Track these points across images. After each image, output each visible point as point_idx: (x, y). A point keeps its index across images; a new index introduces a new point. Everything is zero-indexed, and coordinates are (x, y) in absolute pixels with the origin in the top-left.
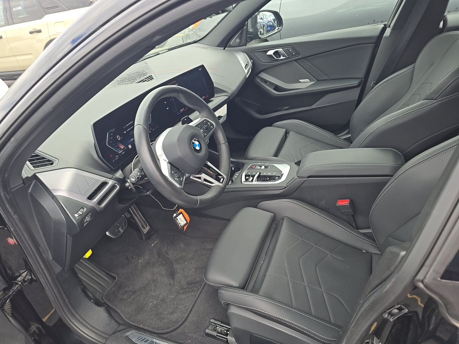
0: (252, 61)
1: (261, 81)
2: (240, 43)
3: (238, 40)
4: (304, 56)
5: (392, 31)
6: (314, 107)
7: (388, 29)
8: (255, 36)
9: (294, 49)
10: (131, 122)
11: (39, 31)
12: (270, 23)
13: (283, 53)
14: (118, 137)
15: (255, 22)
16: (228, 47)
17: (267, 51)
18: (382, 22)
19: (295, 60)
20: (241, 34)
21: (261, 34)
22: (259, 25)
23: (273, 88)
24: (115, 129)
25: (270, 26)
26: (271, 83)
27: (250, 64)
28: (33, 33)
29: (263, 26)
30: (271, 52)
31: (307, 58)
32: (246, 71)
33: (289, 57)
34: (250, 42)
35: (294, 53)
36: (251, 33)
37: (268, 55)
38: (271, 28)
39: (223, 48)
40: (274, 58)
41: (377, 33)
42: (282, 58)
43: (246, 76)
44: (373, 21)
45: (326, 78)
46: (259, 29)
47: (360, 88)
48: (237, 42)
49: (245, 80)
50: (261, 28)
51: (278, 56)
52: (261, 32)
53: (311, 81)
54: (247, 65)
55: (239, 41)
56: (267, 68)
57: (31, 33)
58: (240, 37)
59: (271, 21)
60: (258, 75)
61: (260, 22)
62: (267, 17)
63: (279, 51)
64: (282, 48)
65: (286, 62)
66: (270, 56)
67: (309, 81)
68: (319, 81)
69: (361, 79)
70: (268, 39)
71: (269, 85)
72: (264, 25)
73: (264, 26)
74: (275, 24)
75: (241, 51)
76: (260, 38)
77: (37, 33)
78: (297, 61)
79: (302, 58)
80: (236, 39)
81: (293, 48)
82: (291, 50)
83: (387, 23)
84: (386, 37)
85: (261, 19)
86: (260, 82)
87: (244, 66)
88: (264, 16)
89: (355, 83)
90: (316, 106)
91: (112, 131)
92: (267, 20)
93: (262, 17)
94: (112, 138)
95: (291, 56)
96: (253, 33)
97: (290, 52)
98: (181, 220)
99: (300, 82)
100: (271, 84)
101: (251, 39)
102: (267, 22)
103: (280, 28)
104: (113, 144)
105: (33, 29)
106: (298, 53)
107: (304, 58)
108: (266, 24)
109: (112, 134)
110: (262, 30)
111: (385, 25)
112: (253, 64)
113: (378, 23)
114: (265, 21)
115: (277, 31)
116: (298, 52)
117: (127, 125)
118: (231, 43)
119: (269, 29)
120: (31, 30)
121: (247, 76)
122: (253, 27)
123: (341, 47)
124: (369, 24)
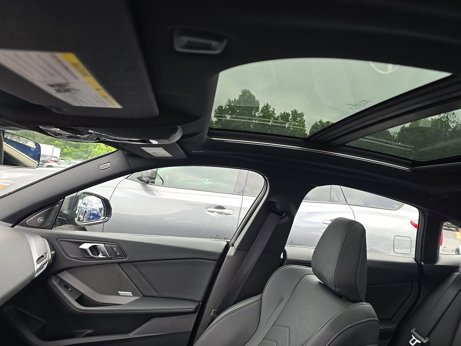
0: (53, 252)
1: (59, 284)
2: (42, 224)
3: (40, 220)
4: (131, 260)
5: (236, 251)
6: (131, 335)
7: (231, 248)
8: (69, 220)
9: (120, 248)
12: (95, 211)
13: (103, 250)
15: (74, 203)
16: (20, 225)
17: (81, 243)
18: (225, 239)
19: (119, 263)
20: (49, 212)
21: (79, 220)
22: (80, 210)
23: (76, 298)
25: (94, 215)
26: (74, 289)
27: (49, 256)
29: (84, 213)
30: (86, 246)
31: (134, 263)
32: (37, 267)
33: (111, 257)
34: (60, 225)
35: (118, 254)
36: (65, 216)
37: (80, 248)
38: (94, 217)
39: (11, 225)
40: (89, 254)
41: (220, 250)
42: (100, 256)
43: (34, 274)
44: (216, 236)
45: (155, 294)
46: (78, 214)
47: (196, 315)
48: (39, 222)
49: (29, 282)
50: (81, 214)
51: (95, 253)
52: (79, 219)
53: (134, 295)
54: (43, 256)
55: (42, 220)
56: (75, 267)
58: (46, 217)
59: (96, 210)
60: (58, 275)
61: (82, 207)
62: (91, 204)
63: (98, 246)
64: (104, 244)
65: (104, 263)
66: (84, 250)
67: (132, 295)
68: (145, 297)
69: (198, 303)
70: (86, 227)
71: (70, 293)
72: (86, 211)
73: (86, 213)
74: (101, 214)
75: (39, 235)
76: (76, 224)
78: (121, 264)
79: (128, 262)
80: (38, 217)
81: (118, 246)
82: (115, 249)
83: (230, 241)
84: (229, 257)
85: (85, 204)
86: (57, 286)
87: (36, 258)
88: (89, 203)
89: (191, 307)
90: (135, 335)
92: (91, 207)
93: (86, 203)
95: (113, 256)
96: (68, 216)
97: (113, 250)
99: (119, 295)
100: (73, 291)
101: (63, 223)
102: (91, 209)
103: (106, 218)
106: (124, 255)
107: (130, 262)
108: (89, 211)
110: (81, 217)
111: (228, 242)
112: (54, 257)
113: (220, 238)
114: (89, 207)
115: (101, 221)
116: (124, 253)
118: (28, 220)
119: (91, 217)
121: (36, 275)
122: (69, 209)
123: (179, 258)
124: (211, 237)
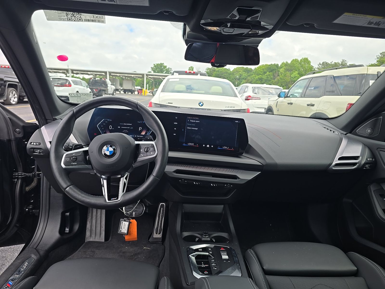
10: (130, 124)
11: (313, 105)
14: (111, 126)
24: (111, 120)
28: (309, 106)
57: (308, 105)
77: (311, 106)
91: (108, 120)
94: (104, 124)
98: (124, 227)
104: (103, 129)
105: (311, 103)
109: (106, 122)
117: (124, 124)
120: (309, 103)
